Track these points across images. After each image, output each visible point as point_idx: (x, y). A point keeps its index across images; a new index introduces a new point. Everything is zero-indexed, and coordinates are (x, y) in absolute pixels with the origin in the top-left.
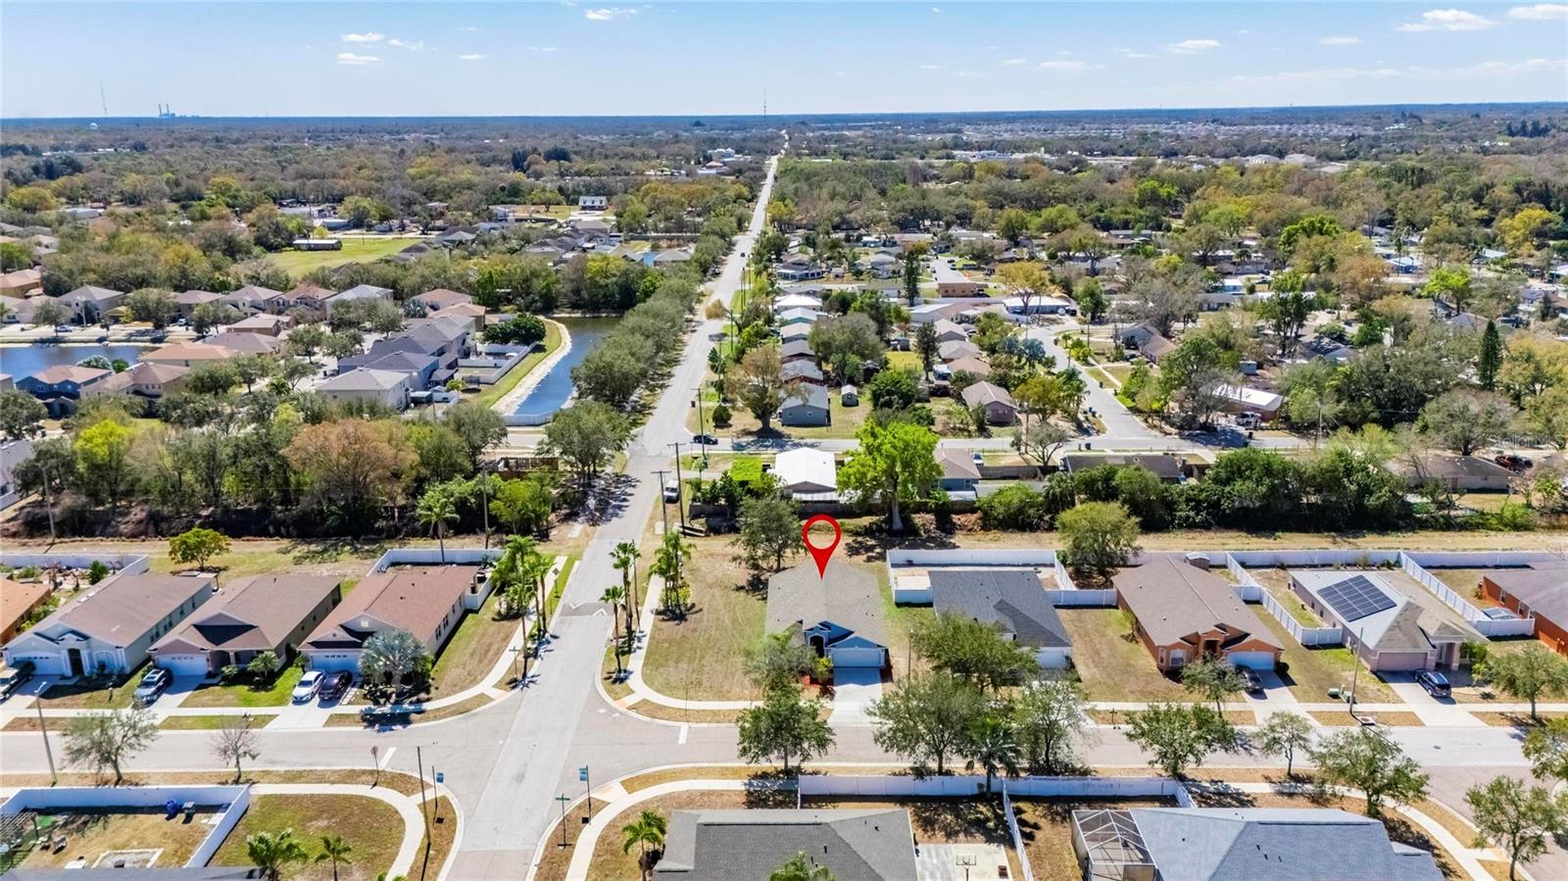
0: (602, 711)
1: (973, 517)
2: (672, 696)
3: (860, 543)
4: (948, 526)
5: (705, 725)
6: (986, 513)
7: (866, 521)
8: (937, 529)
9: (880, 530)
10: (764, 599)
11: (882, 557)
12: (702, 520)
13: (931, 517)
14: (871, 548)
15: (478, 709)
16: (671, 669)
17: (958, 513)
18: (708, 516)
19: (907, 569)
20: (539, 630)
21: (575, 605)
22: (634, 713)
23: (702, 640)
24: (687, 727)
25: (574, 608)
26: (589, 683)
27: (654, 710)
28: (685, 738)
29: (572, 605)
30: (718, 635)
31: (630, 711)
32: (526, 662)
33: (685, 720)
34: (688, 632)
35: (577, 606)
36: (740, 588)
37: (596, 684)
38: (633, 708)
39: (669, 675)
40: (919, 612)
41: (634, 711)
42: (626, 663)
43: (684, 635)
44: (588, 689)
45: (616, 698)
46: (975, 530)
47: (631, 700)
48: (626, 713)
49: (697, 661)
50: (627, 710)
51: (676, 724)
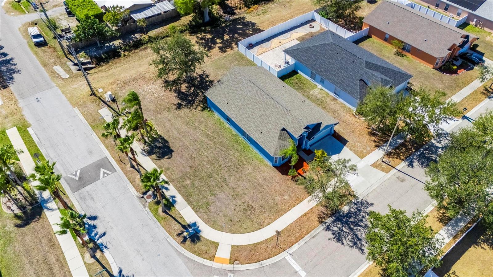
2: (246, 231)
3: (203, 39)
4: (228, 9)
5: (296, 247)
8: (224, 13)
11: (228, 46)
12: (82, 54)
13: (217, 6)
14: (213, 41)
16: (218, 204)
19: (252, 50)
20: (72, 217)
21: (76, 175)
22: (240, 265)
23: (207, 164)
24: (289, 256)
25: (77, 178)
26: (174, 254)
27: (252, 253)
28: (300, 268)
29: (74, 177)
30: (212, 155)
31: (235, 266)
32: (98, 260)
33: (281, 249)
34: (190, 162)
35: (78, 174)
36: (179, 106)
37: (183, 253)
38: (235, 261)
39: (222, 211)
40: (297, 81)
41: (238, 264)
42: (182, 217)
43: (190, 167)
44: (180, 261)
45: (212, 258)
46: (243, 8)
47: (224, 253)
48: (235, 269)
49: (226, 187)
50: (232, 266)
51: (280, 259)
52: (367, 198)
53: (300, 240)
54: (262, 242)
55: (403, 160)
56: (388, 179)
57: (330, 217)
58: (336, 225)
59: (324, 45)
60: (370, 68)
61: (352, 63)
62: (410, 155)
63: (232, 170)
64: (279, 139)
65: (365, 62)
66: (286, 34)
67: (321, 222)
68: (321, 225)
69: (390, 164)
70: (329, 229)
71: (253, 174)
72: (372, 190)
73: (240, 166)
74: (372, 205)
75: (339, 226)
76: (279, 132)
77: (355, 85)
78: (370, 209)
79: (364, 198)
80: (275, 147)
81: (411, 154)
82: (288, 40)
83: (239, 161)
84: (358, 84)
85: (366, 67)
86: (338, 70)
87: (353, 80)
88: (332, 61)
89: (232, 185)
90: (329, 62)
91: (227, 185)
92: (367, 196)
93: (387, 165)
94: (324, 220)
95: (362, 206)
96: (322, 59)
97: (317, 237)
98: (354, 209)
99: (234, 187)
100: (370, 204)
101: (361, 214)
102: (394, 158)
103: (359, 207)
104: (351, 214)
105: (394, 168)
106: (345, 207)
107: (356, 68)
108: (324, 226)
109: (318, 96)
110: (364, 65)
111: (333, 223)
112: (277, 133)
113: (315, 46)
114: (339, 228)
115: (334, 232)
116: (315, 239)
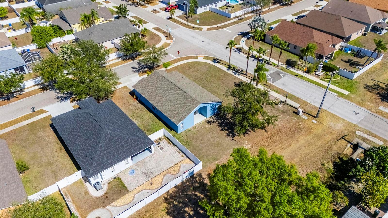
96: (122, 124)
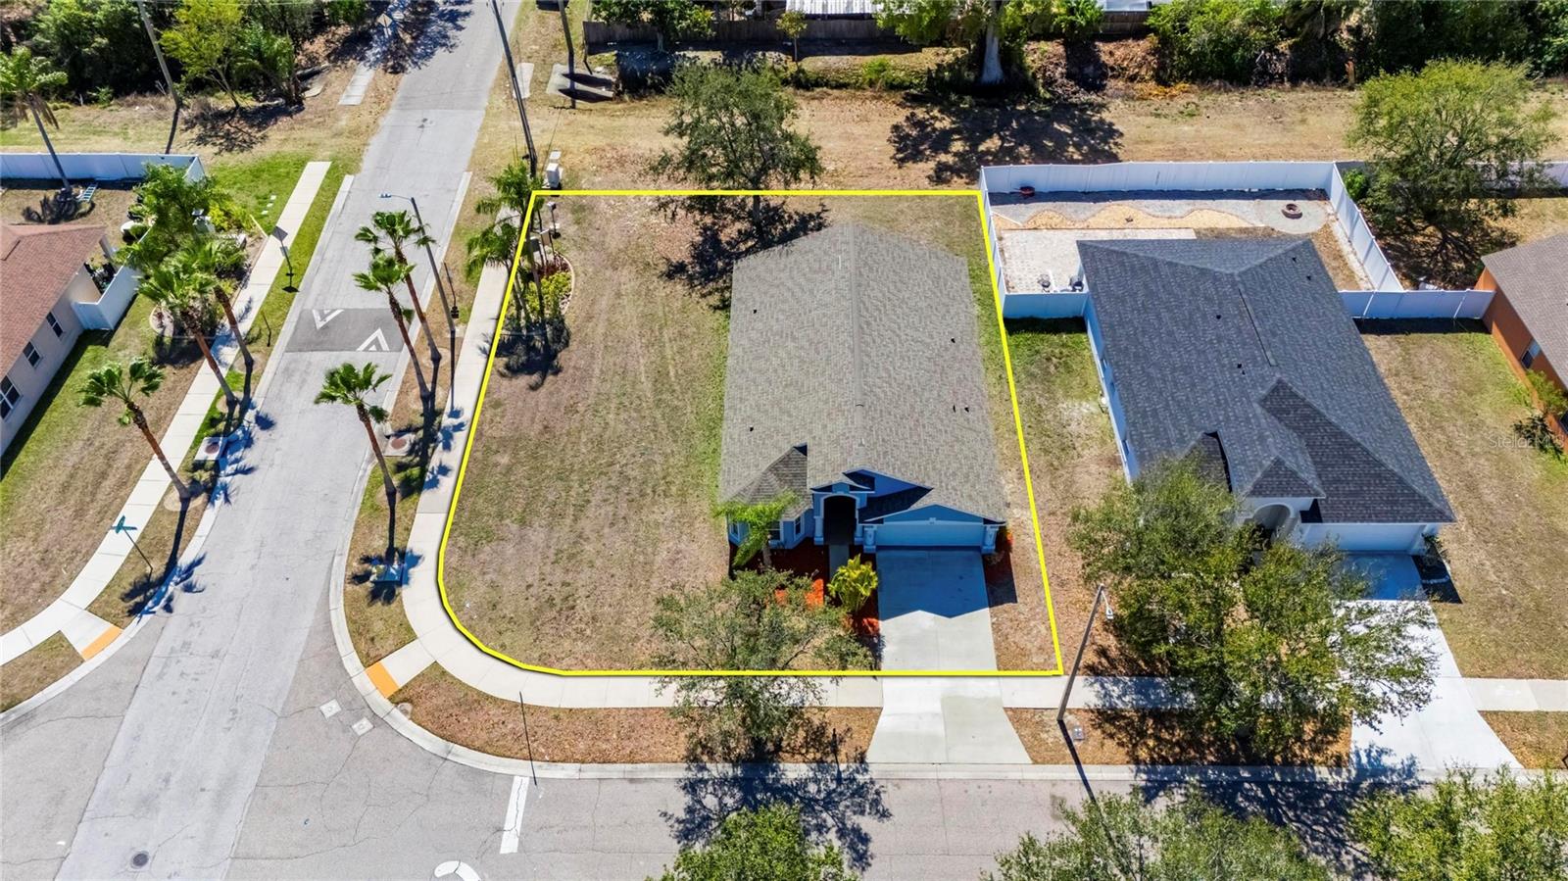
0: (331, 708)
1: (1139, 48)
3: (920, 124)
4: (1090, 70)
5: (568, 771)
6: (1165, 40)
7: (928, 59)
8: (1069, 76)
9: (958, 86)
10: (725, 306)
11: (968, 169)
12: (609, 56)
13: (1054, 48)
14: (942, 142)
15: (39, 698)
16: (510, 550)
17: (1108, 38)
18: (623, 44)
19: (1021, 208)
20: (232, 403)
21: (323, 317)
22: (404, 719)
23: (585, 444)
24: (527, 781)
25: (320, 325)
26: (314, 598)
27: (455, 711)
28: (519, 828)
29: (317, 318)
30: (622, 427)
31: (396, 712)
32: (183, 513)
33: (526, 751)
34: (558, 415)
35: (329, 319)
36: (675, 271)
37: (332, 607)
38: (405, 700)
39: (499, 571)
40: (1057, 351)
41: (405, 712)
42: (408, 530)
43: (546, 427)
44: (308, 619)
45: (369, 660)
46: (1143, 80)
47: (403, 667)
48: (387, 719)
49: (568, 521)
50: (389, 706)
51: (501, 770)
52: (890, 787)
53: (594, 761)
54: (503, 701)
55: (1137, 761)
56: (1019, 782)
57: (731, 761)
58: (725, 794)
59: (1203, 272)
60: (1277, 412)
61: (1232, 368)
62: (1178, 762)
63: (626, 490)
64: (774, 468)
65: (1273, 383)
66: (1178, 202)
67: (692, 758)
68: (686, 765)
69: (1075, 743)
70: (694, 791)
71: (662, 529)
72: (932, 775)
73: (654, 492)
74: (884, 815)
75: (729, 801)
76: (787, 448)
77: (1182, 441)
78: (867, 823)
79: (883, 783)
80: (745, 483)
81: (1189, 762)
82: (1166, 221)
83: (664, 478)
84: (1193, 443)
85: (1263, 401)
86: (1174, 370)
87: (1191, 422)
88: (1181, 334)
89: (586, 525)
90: (1170, 333)
91: (576, 520)
92: (896, 782)
93: (1063, 741)
94: (705, 758)
95: (852, 795)
96: (1158, 315)
97: (639, 787)
98: (819, 791)
99: (587, 532)
100: (880, 808)
101: (824, 815)
102: (1112, 736)
103: (841, 793)
104: (796, 795)
105: (1078, 762)
106: (804, 767)
107: (1229, 390)
108: (690, 775)
109: (1073, 427)
110: (1264, 392)
111: (723, 781)
112: (780, 451)
113: (1176, 265)
114: (722, 806)
115: (698, 807)
116: (633, 787)
